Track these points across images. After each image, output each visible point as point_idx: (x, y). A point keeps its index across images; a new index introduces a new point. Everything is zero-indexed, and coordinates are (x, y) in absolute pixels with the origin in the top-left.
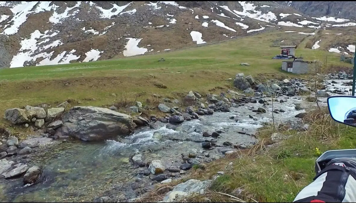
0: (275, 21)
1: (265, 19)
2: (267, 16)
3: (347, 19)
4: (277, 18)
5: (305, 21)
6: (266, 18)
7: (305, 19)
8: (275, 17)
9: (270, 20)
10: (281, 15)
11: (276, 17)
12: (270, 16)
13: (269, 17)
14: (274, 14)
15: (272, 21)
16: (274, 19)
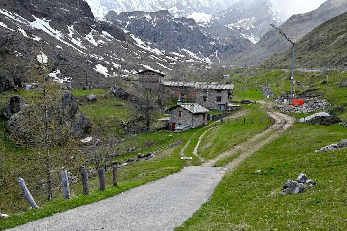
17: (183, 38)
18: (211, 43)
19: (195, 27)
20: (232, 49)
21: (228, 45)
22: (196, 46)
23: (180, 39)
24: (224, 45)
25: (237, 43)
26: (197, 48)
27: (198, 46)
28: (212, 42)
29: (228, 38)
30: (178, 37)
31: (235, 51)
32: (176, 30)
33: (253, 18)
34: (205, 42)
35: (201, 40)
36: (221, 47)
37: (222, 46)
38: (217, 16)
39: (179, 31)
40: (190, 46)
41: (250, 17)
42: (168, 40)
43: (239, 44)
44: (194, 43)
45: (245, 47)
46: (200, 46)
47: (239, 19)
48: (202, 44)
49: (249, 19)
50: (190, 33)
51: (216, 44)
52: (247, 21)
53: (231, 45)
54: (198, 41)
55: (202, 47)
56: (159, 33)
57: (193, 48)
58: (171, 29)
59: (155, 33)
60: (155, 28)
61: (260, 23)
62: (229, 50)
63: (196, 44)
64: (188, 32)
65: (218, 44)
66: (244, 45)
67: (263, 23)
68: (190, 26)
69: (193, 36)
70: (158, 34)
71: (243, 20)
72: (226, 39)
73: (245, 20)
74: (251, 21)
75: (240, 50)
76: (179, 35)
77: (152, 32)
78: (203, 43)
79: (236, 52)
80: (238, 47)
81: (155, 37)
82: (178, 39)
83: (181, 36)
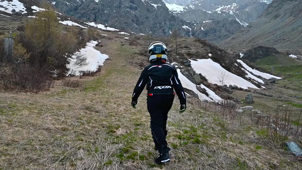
0: (23, 13)
1: (6, 9)
2: (11, 5)
3: (117, 29)
4: (26, 10)
5: (69, 21)
6: (8, 7)
7: (69, 19)
8: (23, 9)
9: (14, 11)
10: (34, 7)
11: (25, 8)
12: (15, 5)
13: (14, 7)
14: (22, 4)
15: (18, 13)
16: (21, 11)
17: (141, 19)
18: (183, 27)
19: (160, 5)
20: (214, 33)
21: (208, 29)
22: (161, 30)
23: (137, 21)
24: (202, 29)
25: (221, 26)
26: (163, 34)
27: (163, 30)
28: (185, 26)
29: (207, 21)
30: (133, 17)
31: (219, 37)
32: (131, 8)
33: (234, 5)
34: (174, 25)
35: (168, 23)
36: (198, 31)
37: (200, 30)
38: (192, 5)
39: (136, 9)
40: (152, 31)
41: (231, 4)
42: (117, 21)
43: (223, 26)
44: (158, 25)
45: (233, 30)
46: (166, 30)
47: (218, 6)
48: (170, 29)
49: (229, 6)
50: (151, 12)
51: (190, 29)
52: (227, 7)
53: (213, 29)
54: (163, 23)
55: (170, 32)
56: (103, 11)
57: (156, 33)
58: (122, 6)
59: (96, 11)
60: (97, 4)
61: (244, 8)
62: (210, 36)
63: (161, 27)
64: (148, 10)
65: (193, 29)
66: (231, 28)
67: (248, 7)
68: (153, 4)
69: (157, 17)
70: (101, 12)
71: (222, 7)
72: (204, 22)
73: (225, 7)
74: (232, 8)
75: (226, 35)
76: (135, 15)
77: (92, 10)
78: (172, 27)
79: (221, 38)
80: (223, 31)
81: (96, 17)
82: (133, 21)
83: (137, 15)
